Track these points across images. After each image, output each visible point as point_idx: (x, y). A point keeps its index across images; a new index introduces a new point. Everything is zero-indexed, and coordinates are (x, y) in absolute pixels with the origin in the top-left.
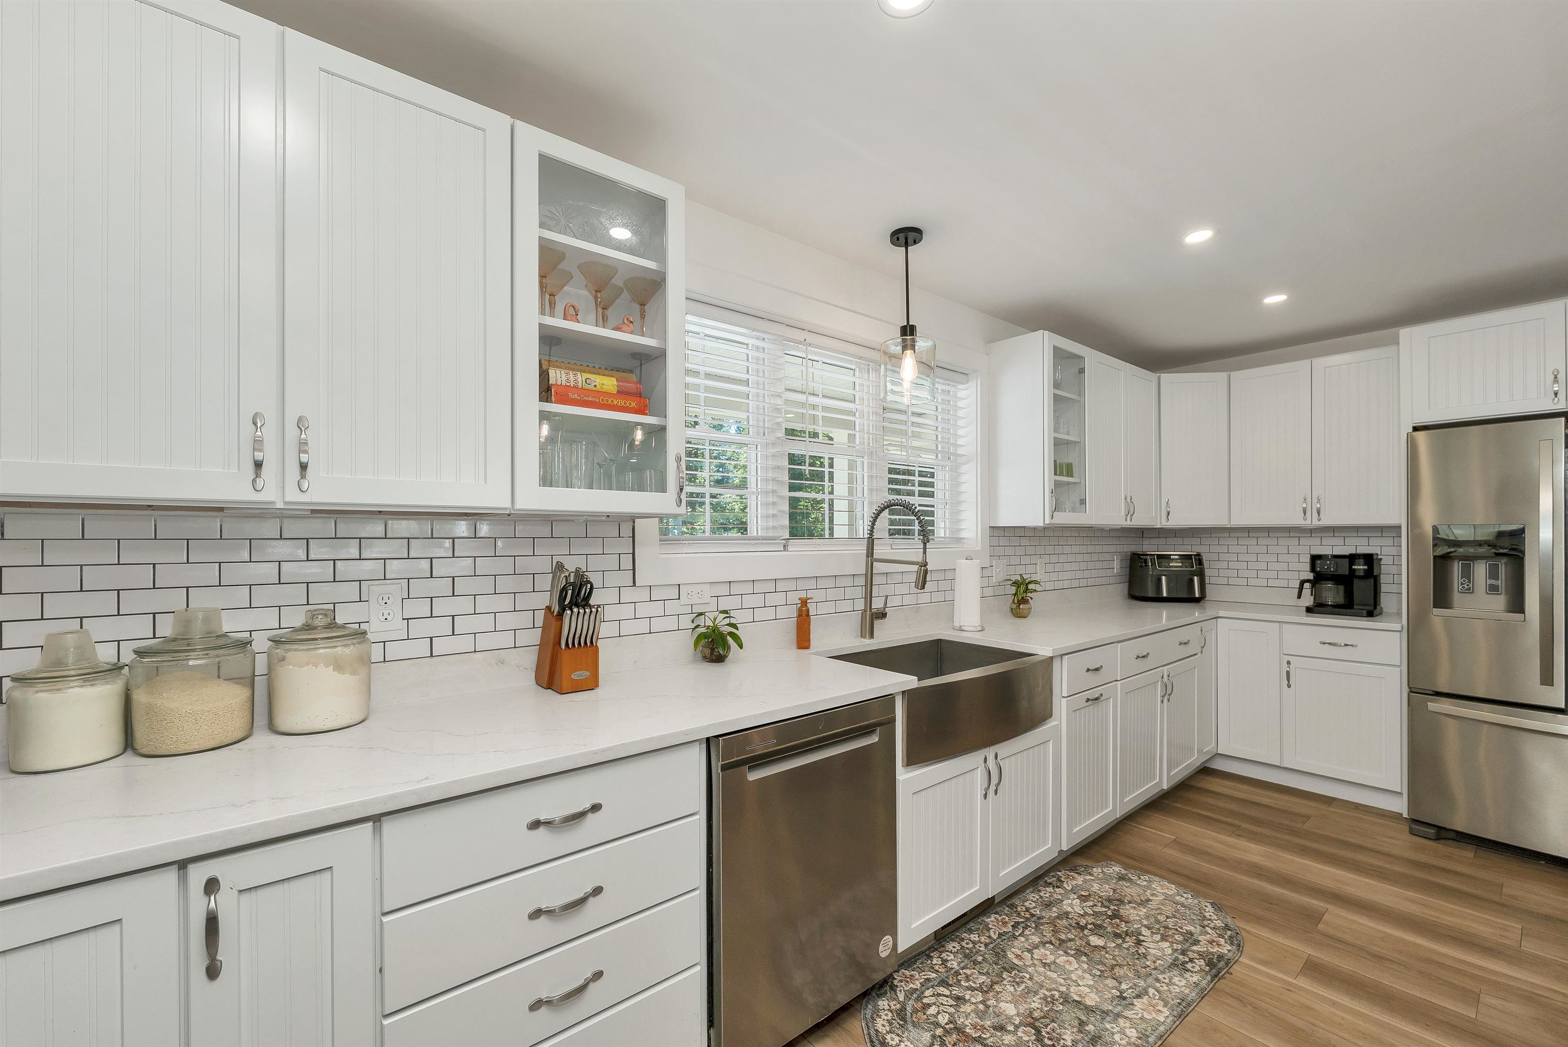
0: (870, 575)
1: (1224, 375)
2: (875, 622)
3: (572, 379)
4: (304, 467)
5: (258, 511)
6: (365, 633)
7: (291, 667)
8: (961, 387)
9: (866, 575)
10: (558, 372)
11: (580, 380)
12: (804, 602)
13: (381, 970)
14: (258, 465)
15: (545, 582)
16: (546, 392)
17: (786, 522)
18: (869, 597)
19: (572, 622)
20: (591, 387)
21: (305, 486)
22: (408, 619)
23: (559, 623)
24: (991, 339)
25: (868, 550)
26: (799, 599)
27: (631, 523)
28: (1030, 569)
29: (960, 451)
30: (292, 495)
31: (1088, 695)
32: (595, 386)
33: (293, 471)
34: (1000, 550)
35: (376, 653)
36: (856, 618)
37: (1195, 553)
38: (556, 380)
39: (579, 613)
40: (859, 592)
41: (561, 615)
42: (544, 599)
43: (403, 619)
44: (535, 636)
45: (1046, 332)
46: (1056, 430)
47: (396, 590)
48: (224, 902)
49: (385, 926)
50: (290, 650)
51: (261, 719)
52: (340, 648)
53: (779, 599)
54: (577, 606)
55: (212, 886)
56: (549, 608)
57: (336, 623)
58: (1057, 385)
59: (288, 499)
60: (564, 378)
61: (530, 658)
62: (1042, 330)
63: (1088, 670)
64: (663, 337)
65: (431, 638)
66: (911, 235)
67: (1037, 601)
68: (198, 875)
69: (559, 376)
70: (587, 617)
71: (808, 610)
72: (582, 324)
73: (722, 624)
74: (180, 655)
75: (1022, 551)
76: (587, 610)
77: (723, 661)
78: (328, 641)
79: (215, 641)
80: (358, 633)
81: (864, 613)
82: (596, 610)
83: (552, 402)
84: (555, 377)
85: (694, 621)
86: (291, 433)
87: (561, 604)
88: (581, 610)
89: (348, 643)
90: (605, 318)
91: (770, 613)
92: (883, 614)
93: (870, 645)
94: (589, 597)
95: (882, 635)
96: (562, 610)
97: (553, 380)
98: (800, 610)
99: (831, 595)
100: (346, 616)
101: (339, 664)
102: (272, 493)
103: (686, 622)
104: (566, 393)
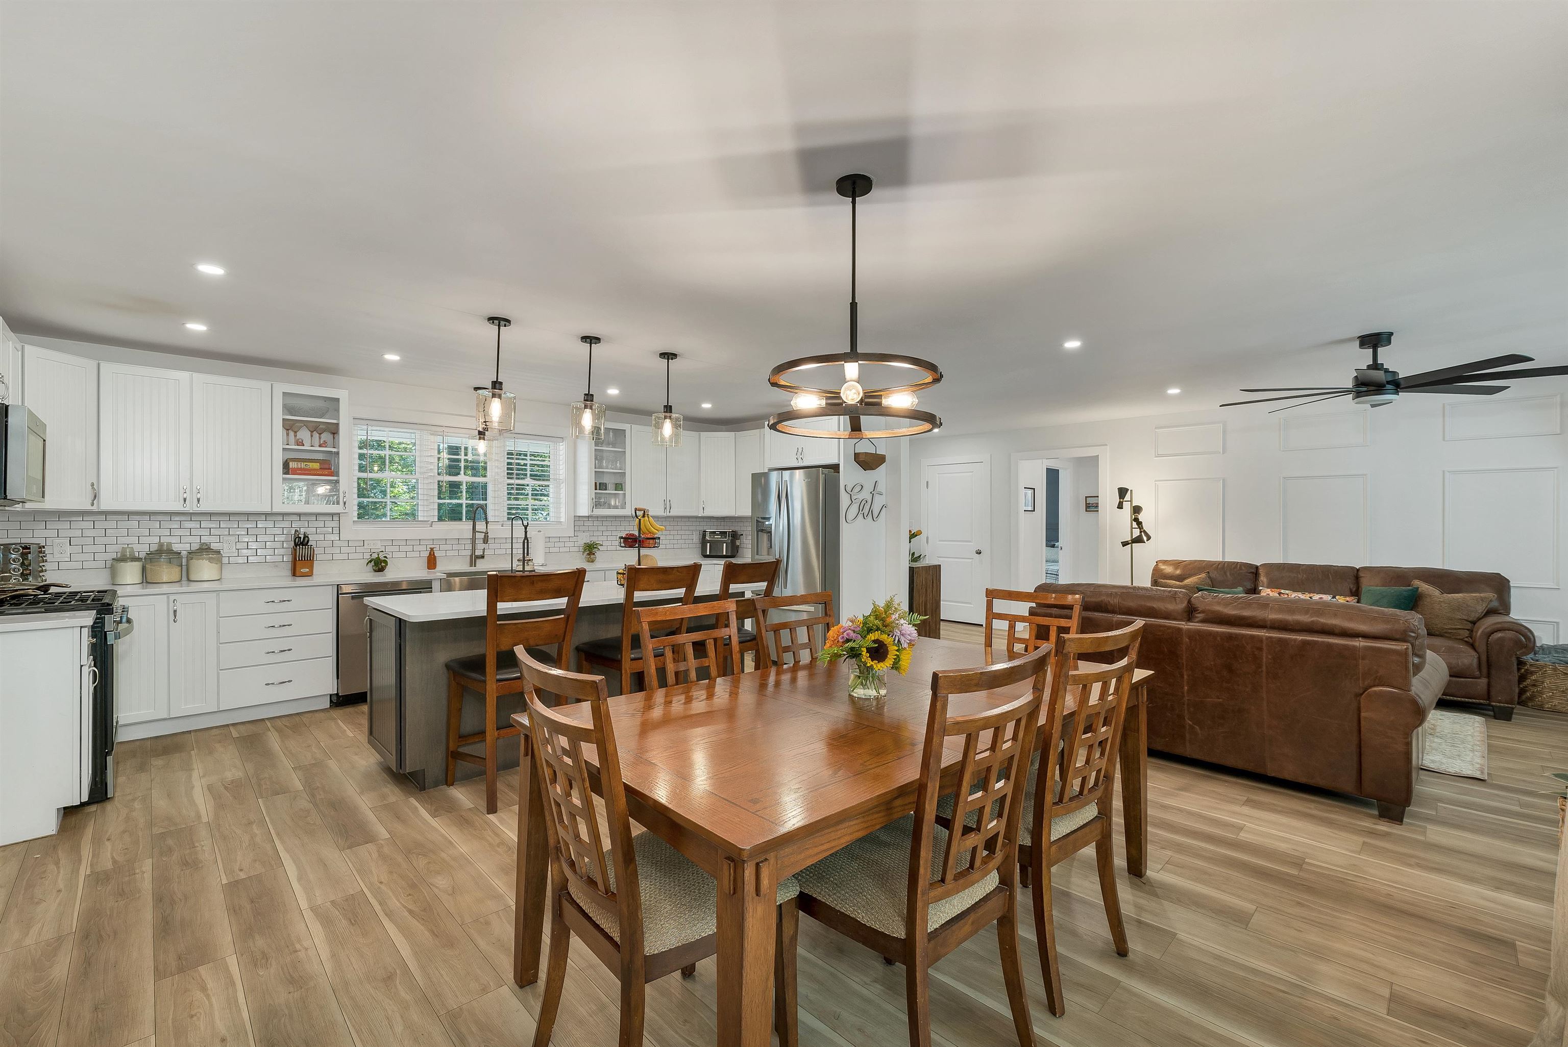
2: (477, 560)
3: (299, 465)
4: (198, 500)
5: (183, 513)
6: (220, 552)
7: (195, 560)
8: (561, 444)
9: (473, 539)
10: (293, 463)
11: (303, 465)
12: (432, 549)
14: (185, 500)
16: (287, 470)
17: (436, 513)
18: (474, 549)
19: (302, 550)
21: (199, 505)
22: (238, 549)
23: (297, 550)
25: (472, 527)
27: (340, 515)
28: (601, 538)
29: (561, 477)
30: (195, 508)
32: (310, 467)
33: (195, 501)
34: (581, 528)
35: (225, 560)
36: (468, 558)
37: (731, 531)
40: (470, 547)
43: (236, 549)
44: (289, 558)
46: (596, 466)
47: (233, 539)
48: (179, 606)
50: (195, 555)
51: (184, 578)
52: (211, 555)
53: (421, 548)
54: (303, 545)
55: (175, 601)
56: (293, 546)
57: (210, 548)
59: (194, 510)
60: (296, 465)
61: (289, 566)
65: (248, 556)
67: (598, 554)
68: (173, 598)
70: (308, 549)
71: (435, 553)
72: (304, 446)
73: (382, 557)
74: (160, 554)
75: (604, 528)
76: (307, 547)
77: (382, 571)
78: (207, 553)
79: (170, 551)
80: (218, 552)
81: (471, 556)
82: (311, 547)
83: (289, 474)
84: (292, 465)
85: (371, 555)
86: (195, 490)
87: (296, 545)
88: (304, 547)
89: (213, 555)
90: (320, 438)
91: (417, 554)
92: (483, 557)
93: (473, 569)
94: (308, 542)
95: (481, 566)
96: (296, 547)
97: (291, 467)
98: (430, 553)
99: (455, 547)
100: (214, 546)
101: (210, 560)
102: (188, 508)
103: (367, 556)
104: (296, 470)
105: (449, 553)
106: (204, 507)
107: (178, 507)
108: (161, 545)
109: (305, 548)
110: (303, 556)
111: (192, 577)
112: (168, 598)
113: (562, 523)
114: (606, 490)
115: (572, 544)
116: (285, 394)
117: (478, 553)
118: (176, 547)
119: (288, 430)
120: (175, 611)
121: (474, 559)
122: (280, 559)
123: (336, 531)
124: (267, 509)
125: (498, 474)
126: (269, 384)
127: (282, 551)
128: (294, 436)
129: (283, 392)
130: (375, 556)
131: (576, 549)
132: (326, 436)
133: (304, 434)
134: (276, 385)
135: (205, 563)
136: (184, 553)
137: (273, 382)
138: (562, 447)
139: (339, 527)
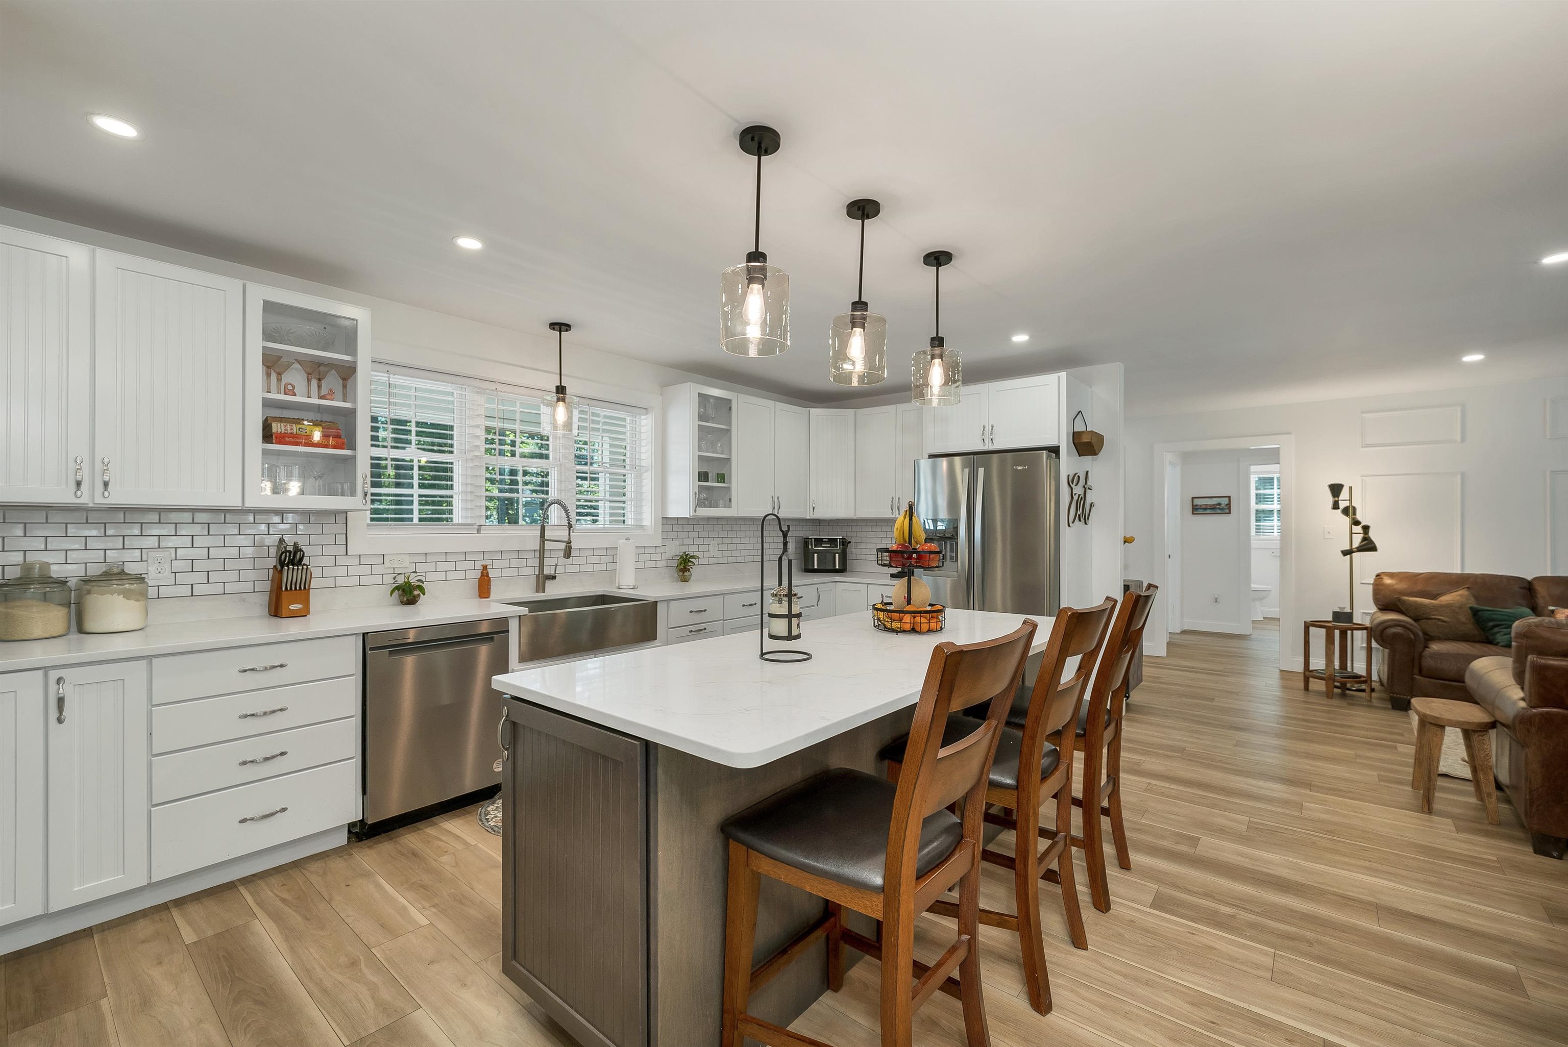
0: (542, 550)
1: (851, 411)
2: (545, 582)
3: (289, 429)
4: (106, 484)
5: (74, 508)
6: (144, 578)
7: (95, 595)
8: (643, 417)
9: (540, 550)
10: (279, 424)
11: (295, 429)
12: (485, 567)
13: (150, 734)
14: (79, 484)
15: (273, 551)
16: (268, 436)
17: (482, 513)
18: (541, 566)
19: (289, 574)
20: (303, 433)
21: (106, 494)
22: (175, 573)
23: (280, 575)
24: (665, 384)
25: (541, 533)
26: (482, 565)
27: (345, 514)
29: (643, 463)
30: (99, 500)
31: (693, 628)
32: (306, 432)
33: (99, 486)
34: (672, 535)
35: (152, 592)
36: (533, 579)
37: (841, 537)
38: (277, 430)
39: (293, 569)
40: (536, 562)
41: (281, 572)
42: (272, 562)
43: (172, 573)
44: (267, 586)
45: (691, 383)
46: (700, 449)
47: (166, 555)
48: (67, 690)
49: (153, 712)
50: (95, 586)
51: (74, 627)
52: (127, 585)
53: (469, 565)
54: (293, 565)
55: (59, 680)
56: (275, 566)
57: (124, 572)
58: (701, 417)
59: (96, 502)
60: (283, 428)
61: (265, 598)
62: (689, 383)
63: (691, 612)
64: (355, 401)
65: (192, 585)
66: (563, 328)
68: (54, 675)
69: (279, 427)
70: (300, 571)
71: (488, 573)
72: (296, 396)
73: (413, 580)
74: (24, 586)
75: (695, 535)
76: (300, 567)
77: (414, 604)
78: (120, 582)
79: (46, 580)
80: (140, 579)
81: (538, 576)
82: (307, 568)
83: (272, 443)
84: (276, 427)
85: (394, 578)
86: (98, 466)
87: (282, 563)
88: (296, 567)
89: (132, 584)
90: (319, 387)
91: (461, 575)
92: (554, 577)
93: (540, 596)
94: (301, 559)
95: (553, 591)
96: (282, 567)
97: (274, 430)
98: (482, 573)
99: (514, 563)
100: (131, 569)
101: (127, 595)
102: (85, 498)
103: (389, 579)
104: (284, 437)
105: (506, 573)
106: (118, 496)
107: (64, 496)
108: (27, 567)
109: (298, 569)
110: (293, 583)
111: (90, 626)
112: (46, 676)
113: (645, 528)
114: (708, 481)
115: (658, 557)
116: (269, 307)
117: (546, 571)
118: (56, 571)
119: (268, 367)
120: (61, 701)
121: (543, 579)
122: (249, 587)
123: (341, 539)
124: (234, 502)
125: (565, 456)
126: (239, 283)
127: (252, 575)
128: (278, 379)
129: (266, 303)
130: (401, 580)
131: (664, 563)
132: (332, 381)
133: (296, 377)
134: (252, 288)
135: (118, 601)
136: (72, 583)
137: (245, 281)
138: (646, 423)
139: (346, 534)
